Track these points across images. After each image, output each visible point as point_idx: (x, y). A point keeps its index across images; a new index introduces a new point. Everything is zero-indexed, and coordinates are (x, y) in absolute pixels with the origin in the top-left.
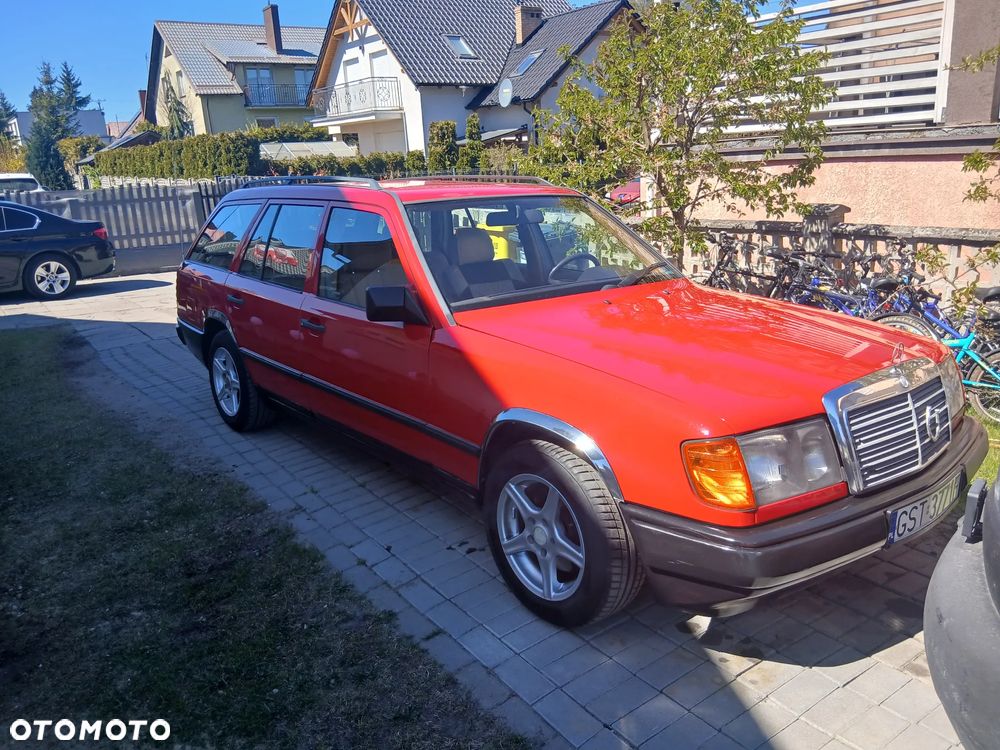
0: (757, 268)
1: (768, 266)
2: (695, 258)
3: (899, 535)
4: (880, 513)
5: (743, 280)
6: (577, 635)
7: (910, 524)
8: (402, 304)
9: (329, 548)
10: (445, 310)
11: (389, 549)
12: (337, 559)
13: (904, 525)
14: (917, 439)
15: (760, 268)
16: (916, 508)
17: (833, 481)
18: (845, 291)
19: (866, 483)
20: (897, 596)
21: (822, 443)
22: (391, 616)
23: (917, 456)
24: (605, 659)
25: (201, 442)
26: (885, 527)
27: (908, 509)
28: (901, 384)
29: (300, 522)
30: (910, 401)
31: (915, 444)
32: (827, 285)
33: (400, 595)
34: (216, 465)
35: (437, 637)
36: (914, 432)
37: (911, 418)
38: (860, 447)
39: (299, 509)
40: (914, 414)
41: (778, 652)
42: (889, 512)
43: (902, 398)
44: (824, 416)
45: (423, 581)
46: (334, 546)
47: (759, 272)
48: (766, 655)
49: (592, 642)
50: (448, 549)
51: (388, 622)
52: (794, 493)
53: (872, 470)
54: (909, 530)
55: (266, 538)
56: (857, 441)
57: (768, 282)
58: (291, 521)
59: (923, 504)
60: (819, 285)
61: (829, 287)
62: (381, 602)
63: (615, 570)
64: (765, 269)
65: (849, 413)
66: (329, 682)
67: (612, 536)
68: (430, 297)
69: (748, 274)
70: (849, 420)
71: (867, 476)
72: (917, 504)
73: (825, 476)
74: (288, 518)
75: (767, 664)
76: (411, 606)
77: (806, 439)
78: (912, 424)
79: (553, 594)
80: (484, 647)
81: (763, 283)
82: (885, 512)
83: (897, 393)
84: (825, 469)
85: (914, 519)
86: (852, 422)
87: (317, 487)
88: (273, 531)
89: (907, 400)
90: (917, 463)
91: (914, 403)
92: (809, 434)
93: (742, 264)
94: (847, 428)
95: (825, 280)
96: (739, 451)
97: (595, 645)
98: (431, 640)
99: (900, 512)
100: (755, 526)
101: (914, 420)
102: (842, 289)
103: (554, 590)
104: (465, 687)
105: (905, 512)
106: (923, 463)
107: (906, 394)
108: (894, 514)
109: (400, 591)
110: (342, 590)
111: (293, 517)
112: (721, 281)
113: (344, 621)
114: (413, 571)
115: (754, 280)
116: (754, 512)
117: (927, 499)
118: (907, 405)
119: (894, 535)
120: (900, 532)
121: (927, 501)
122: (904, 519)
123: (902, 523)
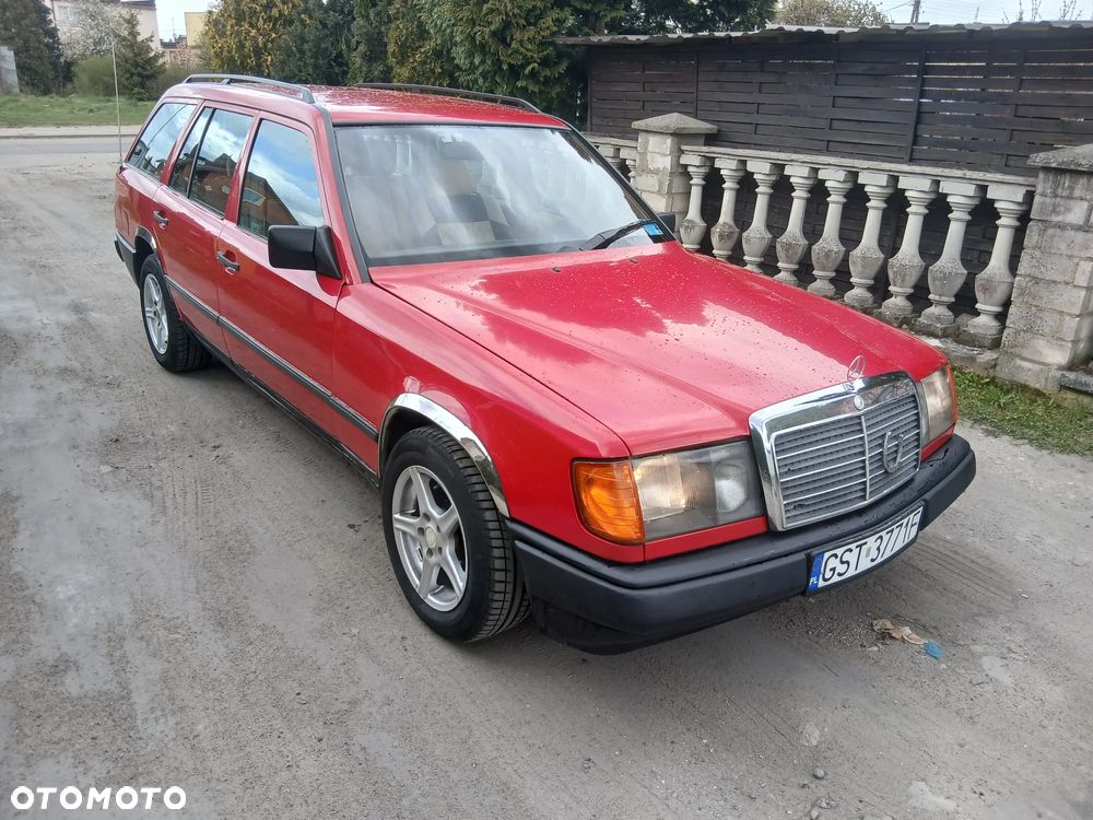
3: (825, 580)
7: (841, 568)
8: (311, 250)
13: (833, 569)
14: (867, 471)
16: (850, 550)
19: (788, 519)
23: (864, 490)
26: (805, 571)
27: (839, 552)
31: (863, 476)
36: (863, 462)
37: (862, 445)
38: (787, 478)
40: (865, 441)
42: (812, 554)
43: (855, 422)
44: (749, 439)
52: (699, 527)
54: (840, 575)
56: (786, 470)
59: (860, 546)
65: (778, 438)
70: (777, 445)
71: (794, 510)
72: (853, 546)
73: (741, 508)
77: (721, 465)
78: (862, 453)
82: (807, 555)
85: (848, 563)
89: (860, 423)
90: (863, 497)
92: (728, 458)
96: (633, 477)
99: (827, 555)
100: (644, 563)
105: (836, 556)
106: (870, 498)
107: (859, 418)
108: (820, 557)
117: (867, 540)
119: (818, 580)
120: (827, 577)
121: (866, 543)
122: (833, 563)
123: (829, 567)
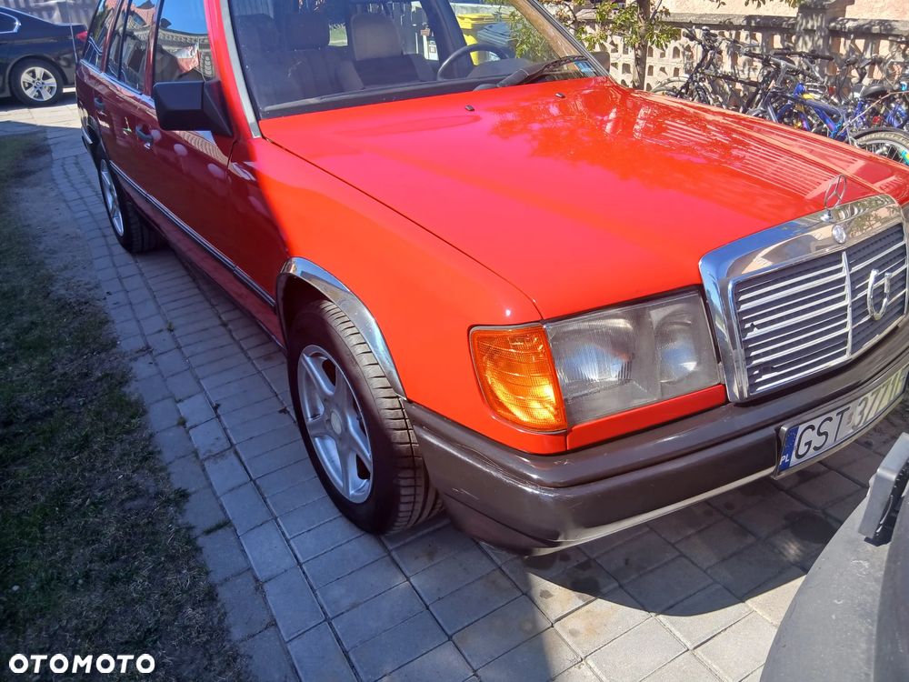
0: (743, 71)
1: (755, 69)
2: (677, 60)
3: (798, 457)
4: (771, 430)
5: (726, 87)
6: (381, 542)
7: (818, 441)
8: (199, 108)
9: (157, 401)
10: (250, 116)
11: (216, 408)
12: (159, 417)
13: (809, 444)
14: (849, 319)
15: (746, 72)
16: (830, 419)
17: (704, 383)
18: (836, 100)
19: (753, 386)
20: (805, 508)
21: (692, 329)
22: (183, 495)
23: (845, 343)
24: (401, 578)
25: (92, 263)
26: (774, 448)
27: (816, 423)
28: (833, 237)
29: (142, 368)
30: (844, 264)
31: (844, 325)
32: (816, 92)
33: (204, 470)
34: (92, 292)
35: (220, 532)
36: (845, 308)
37: (843, 289)
38: (750, 335)
39: (147, 349)
40: (847, 283)
41: (621, 586)
42: (785, 429)
43: (835, 259)
44: (700, 288)
45: (236, 453)
46: (163, 399)
47: (743, 76)
48: (605, 590)
49: (393, 554)
50: (281, 412)
51: (177, 504)
52: (637, 402)
53: (766, 368)
54: (816, 449)
55: (99, 384)
56: (748, 325)
57: (753, 89)
58: (133, 364)
59: (842, 413)
60: (803, 92)
61: (818, 96)
62: (181, 475)
63: (403, 482)
64: (752, 73)
65: (738, 285)
66: (76, 583)
67: (398, 440)
68: (234, 100)
69: (730, 79)
70: (736, 294)
71: (759, 376)
72: (833, 415)
73: (691, 375)
74: (131, 360)
75: (601, 605)
76: (211, 485)
77: (665, 322)
78: (843, 298)
79: (352, 492)
80: (265, 552)
81: (748, 90)
82: (778, 430)
83: (828, 251)
84: (691, 366)
85: (826, 434)
86: (742, 298)
87: (176, 323)
88: (107, 375)
89: (840, 261)
90: (844, 353)
91: (850, 266)
92: (673, 314)
93: (726, 67)
94: (731, 305)
95: (815, 87)
96: (546, 346)
97: (396, 558)
98: (212, 535)
99: (801, 428)
100: (566, 453)
101: (847, 291)
102: (832, 98)
103: (354, 488)
104: (223, 605)
105: (812, 427)
106: (852, 353)
107: (839, 253)
108: (793, 431)
109: (206, 464)
110: (148, 456)
111: (135, 359)
112: (699, 87)
113: (132, 498)
114: (229, 439)
115: (739, 86)
116: (565, 434)
117: (850, 405)
118: (839, 270)
119: (790, 458)
120: (800, 453)
121: (848, 408)
122: (810, 435)
123: (804, 440)
